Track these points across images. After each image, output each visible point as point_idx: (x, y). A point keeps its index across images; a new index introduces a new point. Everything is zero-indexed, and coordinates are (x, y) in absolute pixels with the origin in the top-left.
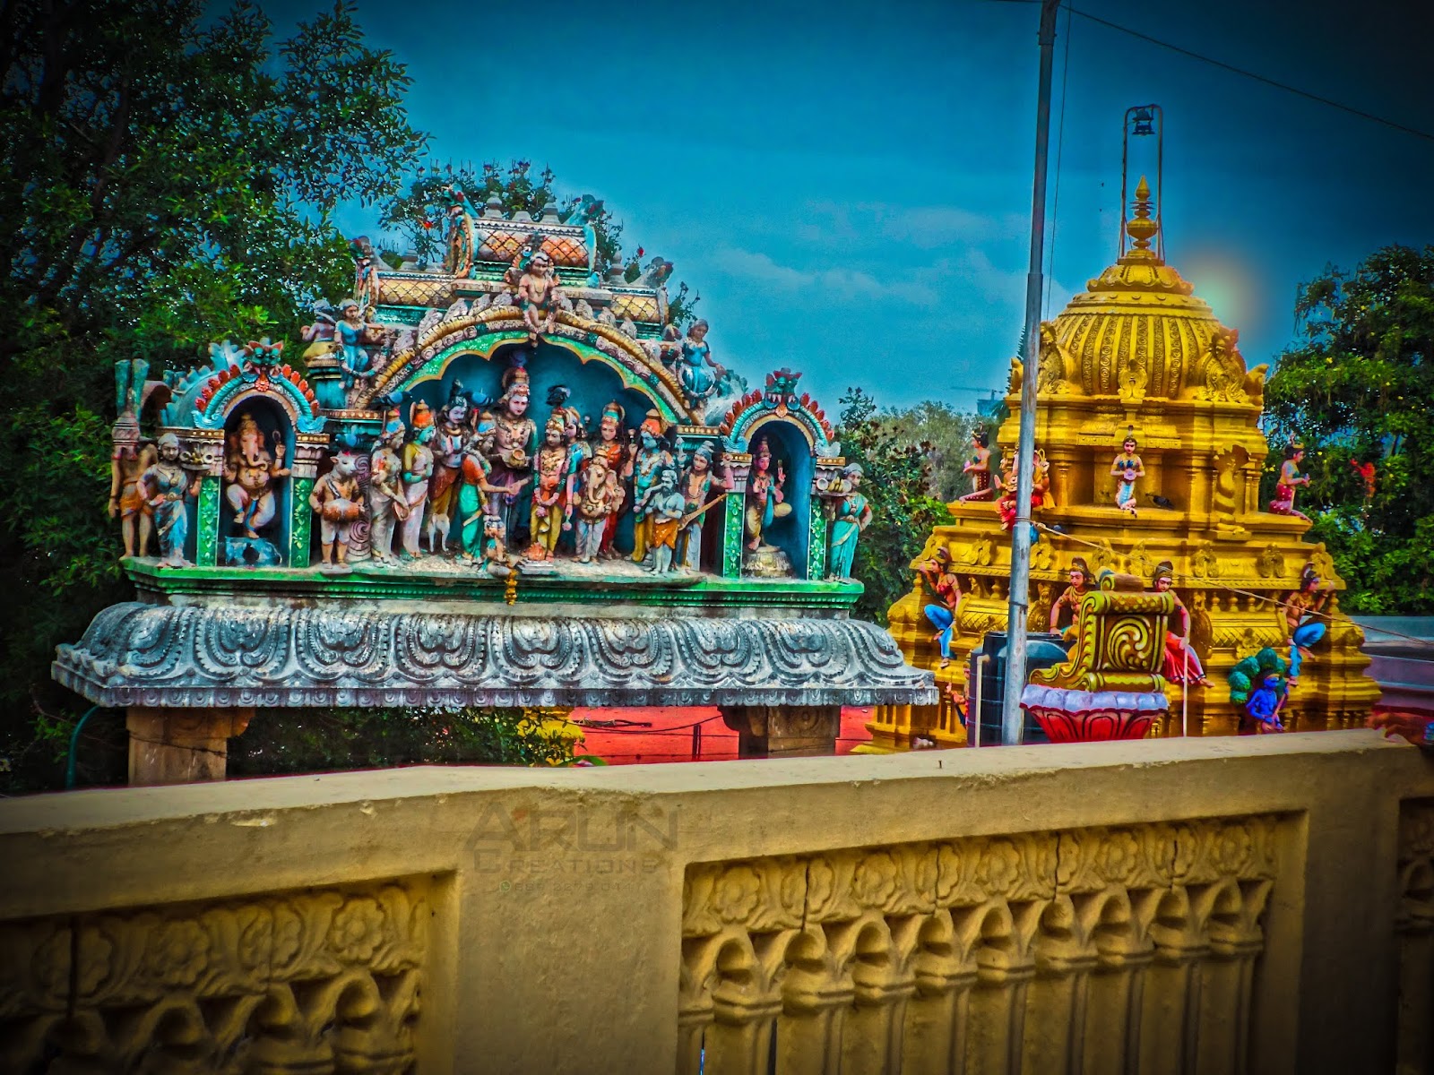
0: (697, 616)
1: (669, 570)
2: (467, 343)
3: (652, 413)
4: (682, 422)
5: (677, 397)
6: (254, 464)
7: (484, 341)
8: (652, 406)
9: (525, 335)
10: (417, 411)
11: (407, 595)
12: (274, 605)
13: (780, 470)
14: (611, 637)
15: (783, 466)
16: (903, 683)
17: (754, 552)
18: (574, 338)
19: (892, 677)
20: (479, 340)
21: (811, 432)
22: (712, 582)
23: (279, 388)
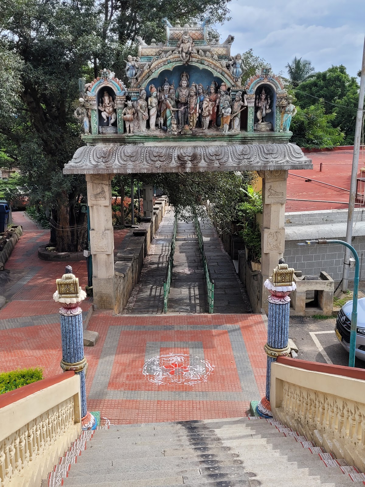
0: (239, 144)
1: (228, 131)
2: (165, 66)
3: (223, 84)
4: (233, 86)
5: (231, 78)
6: (108, 105)
7: (170, 65)
8: (223, 82)
9: (182, 62)
10: (151, 88)
11: (151, 141)
12: (115, 145)
13: (269, 99)
14: (210, 151)
15: (269, 97)
16: (301, 163)
17: (260, 124)
18: (197, 62)
19: (298, 161)
20: (168, 65)
21: (276, 87)
22: (244, 134)
23: (111, 83)
